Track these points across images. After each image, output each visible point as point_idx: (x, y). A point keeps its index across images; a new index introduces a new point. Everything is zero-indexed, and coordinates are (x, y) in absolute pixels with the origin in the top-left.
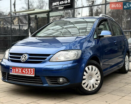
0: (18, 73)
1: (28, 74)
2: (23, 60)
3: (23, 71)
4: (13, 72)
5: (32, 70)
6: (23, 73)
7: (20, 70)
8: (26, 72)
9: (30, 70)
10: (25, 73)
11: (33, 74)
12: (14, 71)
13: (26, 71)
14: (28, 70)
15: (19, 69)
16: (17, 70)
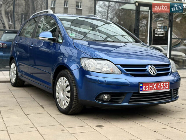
0: (153, 90)
1: (163, 89)
2: (154, 73)
3: (159, 87)
4: (146, 90)
5: (167, 83)
6: (158, 89)
7: (155, 86)
8: (162, 87)
9: (165, 83)
10: (161, 89)
11: (168, 88)
12: (146, 88)
13: (162, 85)
14: (163, 85)
15: (153, 85)
16: (150, 86)
